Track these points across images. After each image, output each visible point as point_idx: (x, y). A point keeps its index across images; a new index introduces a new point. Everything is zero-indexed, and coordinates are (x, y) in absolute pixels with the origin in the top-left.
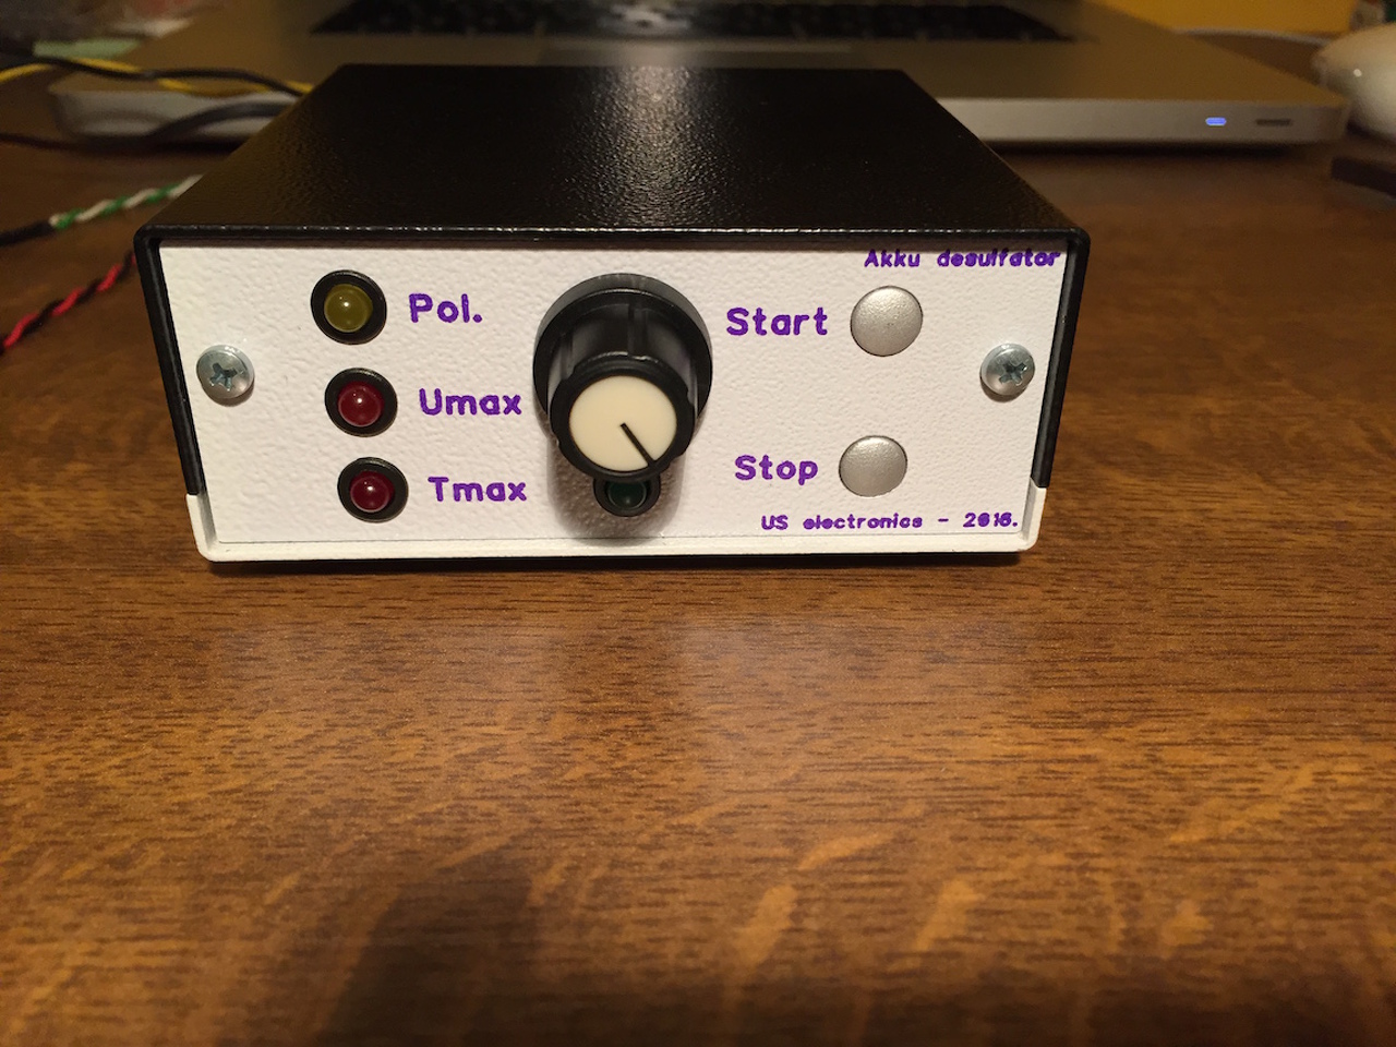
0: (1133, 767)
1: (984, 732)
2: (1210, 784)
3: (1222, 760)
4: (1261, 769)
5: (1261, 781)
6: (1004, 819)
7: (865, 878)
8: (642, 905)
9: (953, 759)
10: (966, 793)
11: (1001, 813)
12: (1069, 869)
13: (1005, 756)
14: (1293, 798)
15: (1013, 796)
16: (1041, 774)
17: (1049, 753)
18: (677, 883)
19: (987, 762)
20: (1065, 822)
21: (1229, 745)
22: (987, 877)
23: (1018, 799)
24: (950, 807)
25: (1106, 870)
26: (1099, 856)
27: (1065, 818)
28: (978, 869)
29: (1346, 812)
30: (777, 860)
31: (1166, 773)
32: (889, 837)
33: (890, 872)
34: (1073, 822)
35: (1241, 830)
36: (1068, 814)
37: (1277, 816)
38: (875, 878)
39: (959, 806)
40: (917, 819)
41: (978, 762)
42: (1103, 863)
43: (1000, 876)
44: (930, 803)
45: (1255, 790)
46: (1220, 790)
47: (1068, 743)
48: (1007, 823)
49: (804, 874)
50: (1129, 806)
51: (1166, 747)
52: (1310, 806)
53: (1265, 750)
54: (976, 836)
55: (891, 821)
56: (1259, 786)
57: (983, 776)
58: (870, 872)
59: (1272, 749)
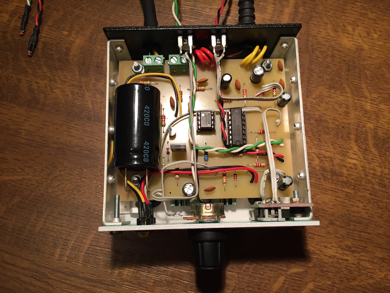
0: (354, 264)
1: (331, 248)
2: (365, 272)
3: (371, 267)
4: (376, 271)
5: (374, 274)
6: (325, 271)
7: (297, 279)
8: (260, 274)
9: (323, 254)
10: (321, 263)
11: (325, 270)
12: (330, 285)
13: (332, 256)
14: (378, 279)
15: (329, 266)
16: (337, 262)
17: (340, 256)
18: (266, 271)
19: (328, 256)
20: (335, 275)
21: (375, 263)
22: (317, 284)
23: (329, 267)
24: (317, 266)
25: (337, 287)
26: (337, 284)
27: (336, 274)
28: (316, 281)
29: (384, 285)
30: (284, 270)
31: (359, 267)
32: (304, 270)
33: (302, 278)
34: (337, 275)
35: (364, 284)
36: (337, 273)
37: (372, 283)
38: (298, 279)
39: (318, 266)
40: (311, 267)
41: (327, 256)
42: (337, 286)
43: (319, 284)
44: (314, 264)
45: (372, 276)
46: (366, 274)
47: (345, 255)
48: (325, 272)
49: (287, 275)
50: (348, 274)
51: (362, 261)
52: (379, 282)
53: (380, 266)
54: (319, 274)
55: (306, 267)
56: (373, 275)
57: (326, 260)
58: (298, 277)
59: (382, 266)
